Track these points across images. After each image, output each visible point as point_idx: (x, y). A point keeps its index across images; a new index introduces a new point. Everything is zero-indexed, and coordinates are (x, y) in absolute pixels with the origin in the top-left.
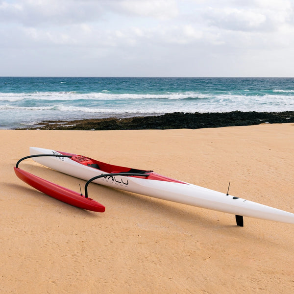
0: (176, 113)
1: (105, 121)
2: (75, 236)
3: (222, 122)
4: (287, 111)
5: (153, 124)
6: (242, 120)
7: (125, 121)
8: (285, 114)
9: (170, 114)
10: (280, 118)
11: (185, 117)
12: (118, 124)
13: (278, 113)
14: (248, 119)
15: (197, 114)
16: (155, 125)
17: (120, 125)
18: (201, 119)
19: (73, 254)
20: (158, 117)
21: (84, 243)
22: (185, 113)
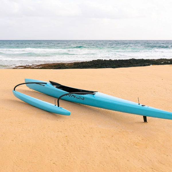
0: (98, 60)
2: (61, 133)
4: (161, 59)
6: (136, 63)
10: (158, 62)
11: (103, 62)
15: (110, 60)
18: (113, 63)
19: (62, 144)
20: (89, 62)
21: (67, 137)
22: (103, 60)
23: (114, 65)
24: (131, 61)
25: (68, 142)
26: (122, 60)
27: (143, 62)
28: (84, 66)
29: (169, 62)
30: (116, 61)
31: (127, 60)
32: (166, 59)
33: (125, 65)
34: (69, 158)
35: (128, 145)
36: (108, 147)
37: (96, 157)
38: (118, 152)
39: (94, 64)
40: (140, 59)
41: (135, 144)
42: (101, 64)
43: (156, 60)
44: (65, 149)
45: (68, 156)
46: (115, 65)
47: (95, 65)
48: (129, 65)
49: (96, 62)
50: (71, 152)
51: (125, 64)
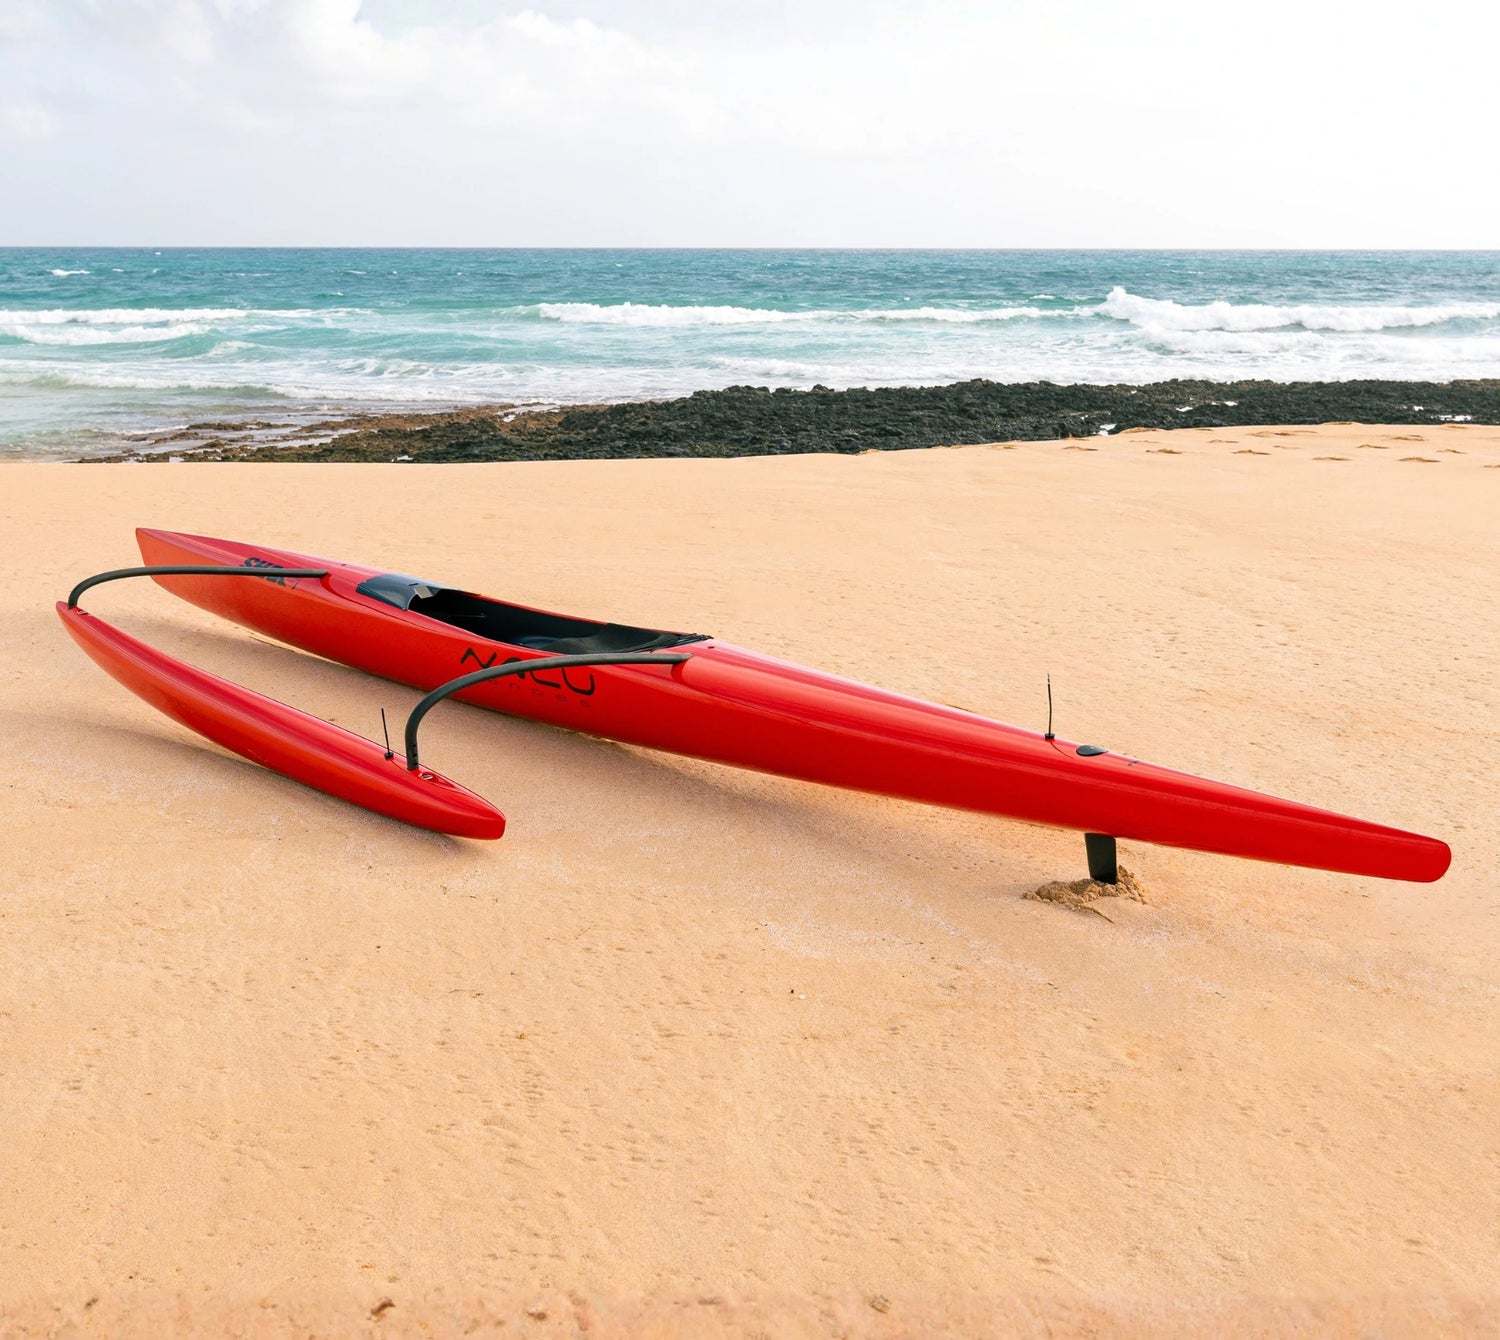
0: (736, 389)
1: (450, 425)
2: (476, 1002)
3: (930, 426)
4: (1175, 381)
5: (649, 434)
6: (1004, 415)
7: (532, 425)
8: (1167, 393)
9: (716, 395)
10: (1154, 407)
11: (773, 405)
12: (504, 433)
13: (1144, 390)
14: (1028, 412)
15: (821, 395)
16: (660, 438)
17: (515, 439)
18: (843, 412)
19: (486, 1113)
20: (667, 406)
21: (527, 1044)
22: (772, 391)
23: (844, 426)
24: (968, 398)
25: (533, 1093)
26: (906, 395)
27: (1053, 404)
28: (634, 435)
29: (1230, 404)
30: (860, 400)
31: (936, 394)
32: (1207, 384)
33: (926, 430)
34: (545, 1245)
35: (1029, 1115)
36: (863, 1134)
37: (769, 1228)
38: (948, 1175)
39: (708, 418)
40: (1027, 387)
41: (1081, 1097)
42: (758, 421)
43: (1139, 389)
44: (510, 1160)
45: (537, 1227)
46: (853, 426)
47: (715, 426)
48: (956, 427)
49: (719, 409)
50: (566, 1189)
51: (926, 420)
